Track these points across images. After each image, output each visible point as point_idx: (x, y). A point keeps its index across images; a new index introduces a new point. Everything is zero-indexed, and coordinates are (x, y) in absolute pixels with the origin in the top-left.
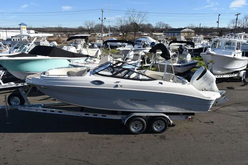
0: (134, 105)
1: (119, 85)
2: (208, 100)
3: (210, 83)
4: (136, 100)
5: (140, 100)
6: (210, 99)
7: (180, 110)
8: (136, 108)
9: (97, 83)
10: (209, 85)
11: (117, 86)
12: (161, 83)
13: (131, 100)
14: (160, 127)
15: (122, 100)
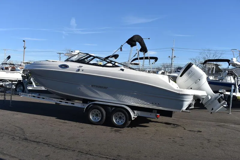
0: (96, 93)
1: (81, 69)
2: (179, 94)
3: (197, 81)
4: (97, 86)
5: (100, 87)
6: (180, 93)
7: (145, 104)
8: (98, 97)
9: (64, 67)
10: (196, 83)
11: (79, 70)
12: (123, 70)
13: (92, 86)
14: (122, 121)
15: (84, 86)
